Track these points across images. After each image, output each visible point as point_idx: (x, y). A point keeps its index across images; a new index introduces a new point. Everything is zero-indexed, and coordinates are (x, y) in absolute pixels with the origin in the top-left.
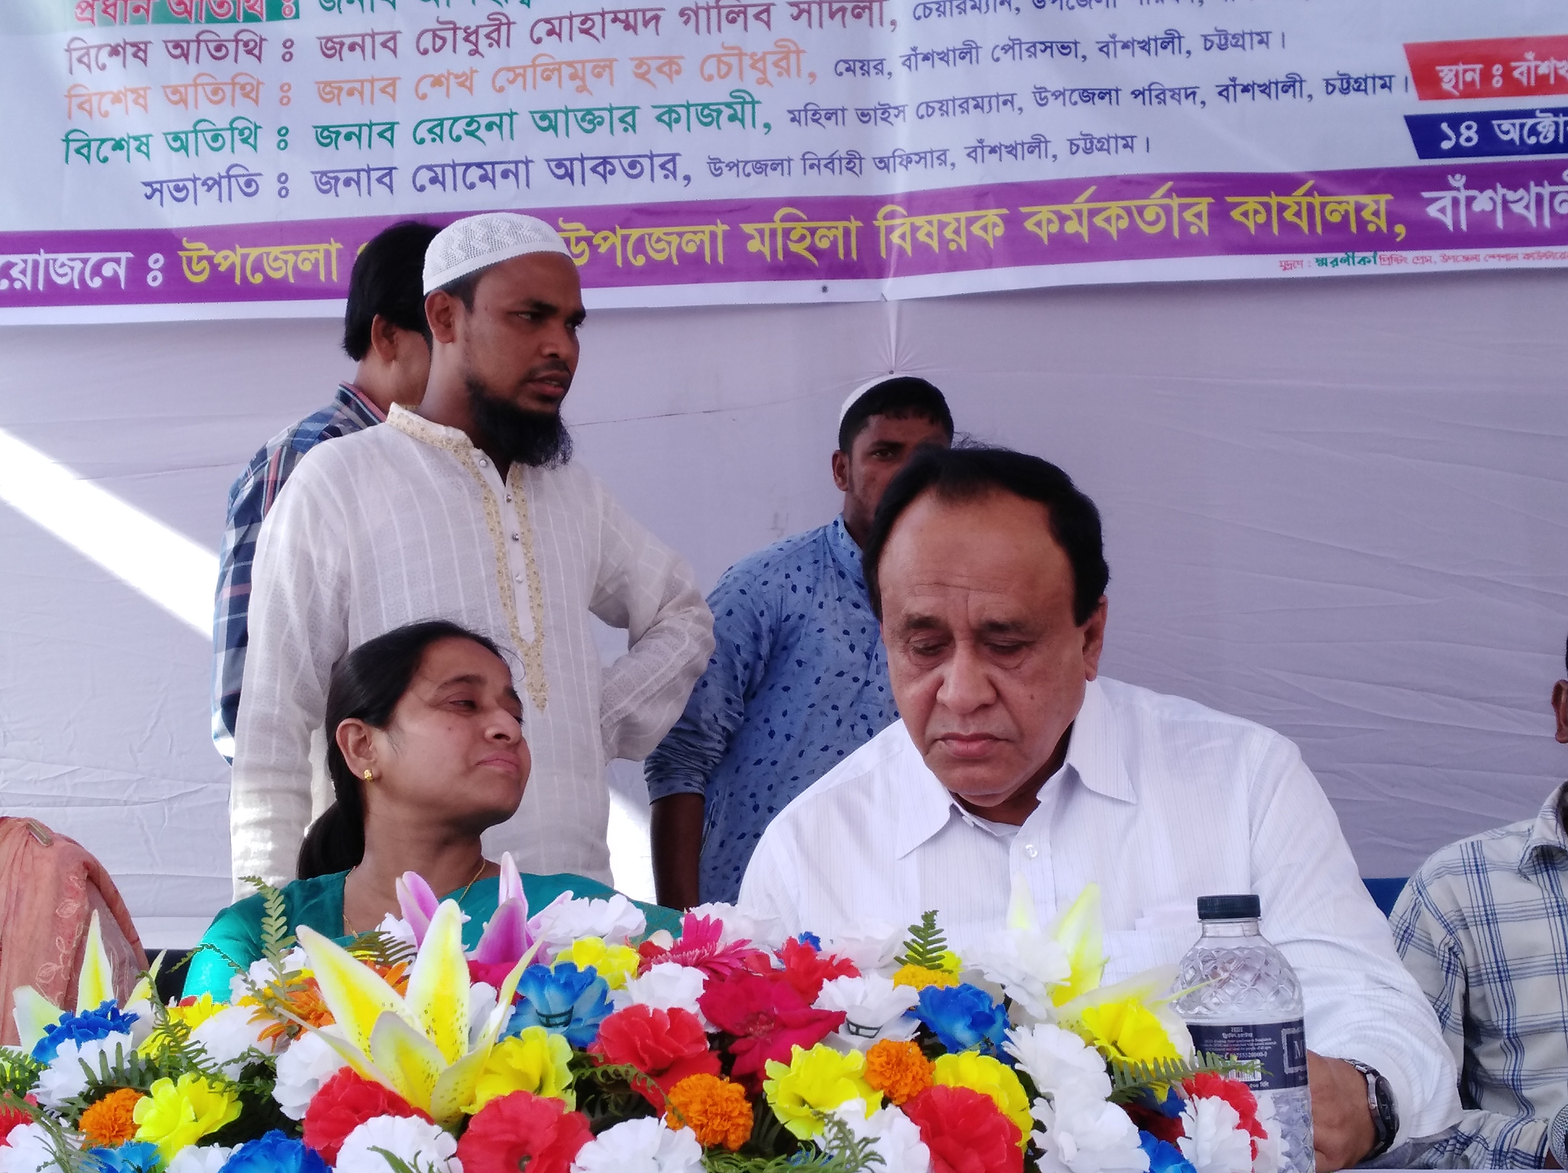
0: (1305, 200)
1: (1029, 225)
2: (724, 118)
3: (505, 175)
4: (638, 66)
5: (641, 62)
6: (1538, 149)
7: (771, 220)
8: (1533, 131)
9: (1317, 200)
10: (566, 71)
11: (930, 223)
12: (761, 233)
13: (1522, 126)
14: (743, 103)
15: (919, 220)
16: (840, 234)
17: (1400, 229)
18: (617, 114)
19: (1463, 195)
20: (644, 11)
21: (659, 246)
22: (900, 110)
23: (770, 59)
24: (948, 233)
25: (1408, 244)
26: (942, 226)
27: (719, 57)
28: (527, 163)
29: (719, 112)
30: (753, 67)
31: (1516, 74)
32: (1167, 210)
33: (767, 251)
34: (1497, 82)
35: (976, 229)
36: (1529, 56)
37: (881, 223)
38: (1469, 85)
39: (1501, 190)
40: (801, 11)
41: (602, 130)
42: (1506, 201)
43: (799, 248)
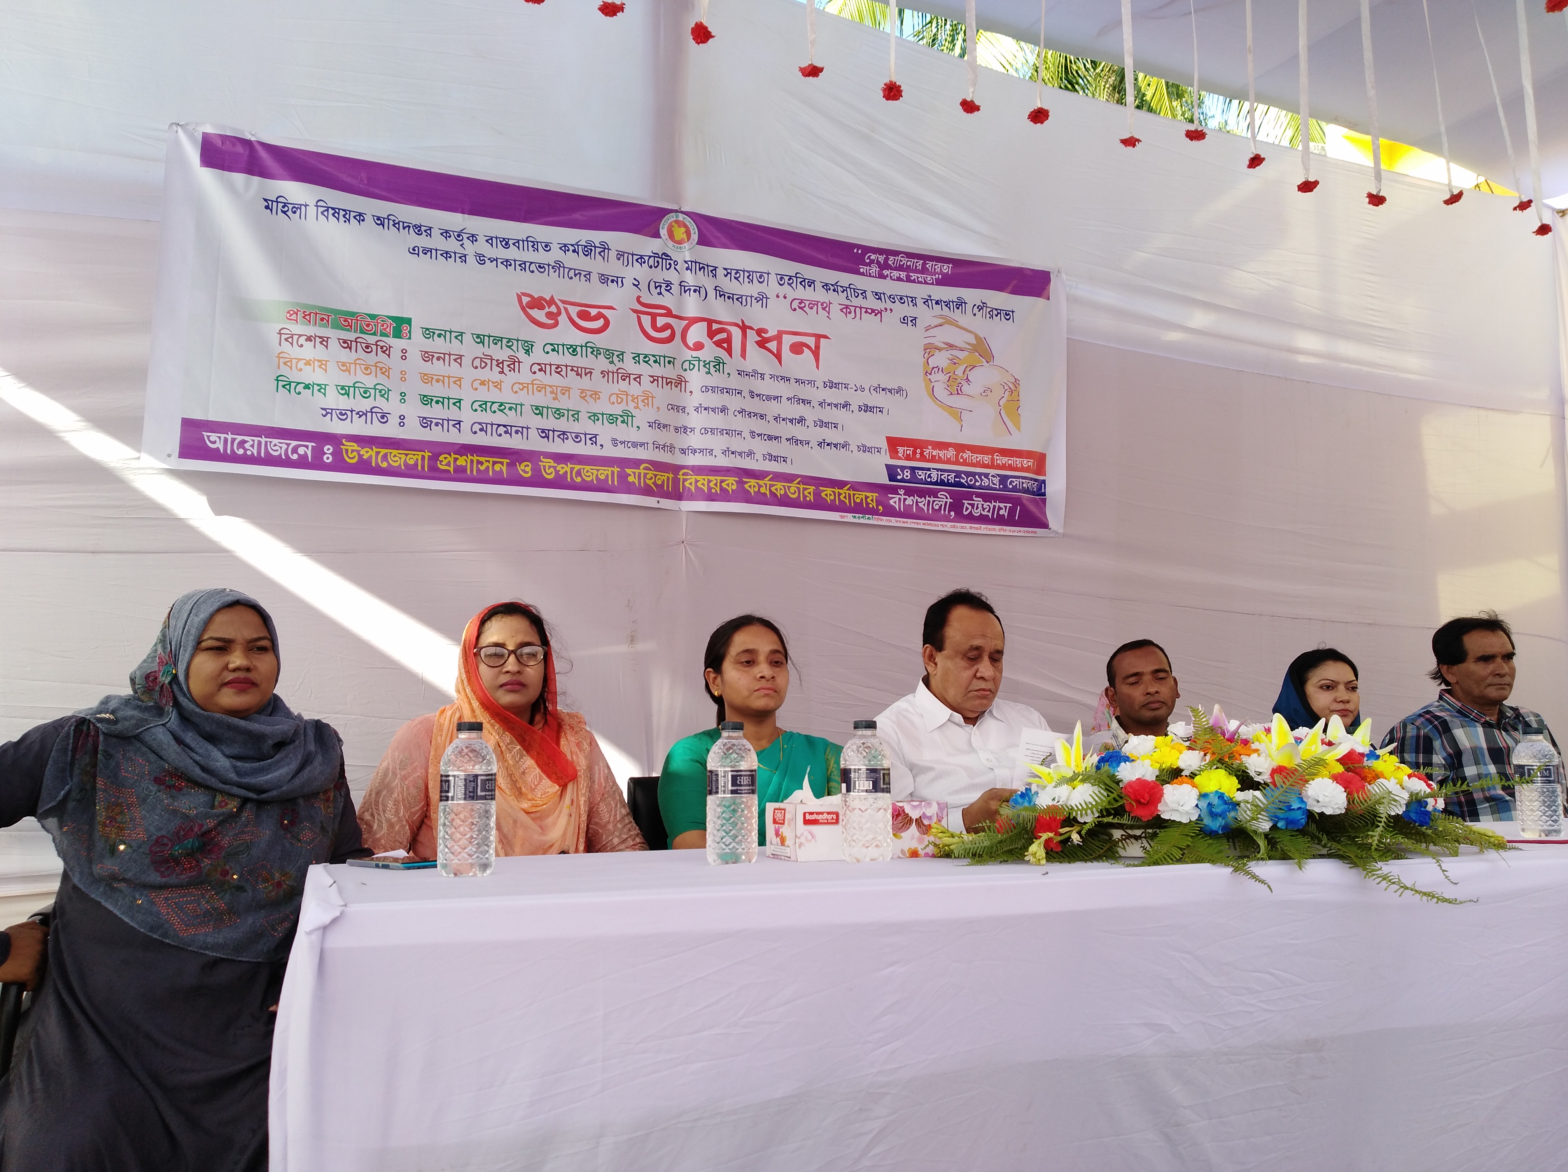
0: (848, 492)
1: (746, 486)
2: (619, 422)
3: (517, 432)
4: (582, 393)
5: (583, 391)
6: (931, 483)
7: (639, 469)
8: (929, 476)
9: (852, 492)
10: (549, 389)
11: (704, 479)
12: (634, 473)
13: (926, 473)
14: (628, 416)
15: (698, 478)
16: (665, 478)
17: (880, 508)
18: (571, 413)
19: (902, 497)
20: (585, 369)
21: (587, 474)
22: (692, 430)
23: (640, 398)
24: (712, 484)
25: (883, 514)
26: (709, 481)
27: (617, 394)
28: (528, 428)
29: (617, 419)
30: (632, 401)
31: (925, 453)
32: (799, 489)
33: (636, 482)
34: (918, 456)
35: (724, 485)
36: (930, 447)
37: (681, 477)
38: (908, 455)
39: (916, 497)
40: (654, 380)
41: (565, 418)
42: (917, 502)
43: (650, 483)
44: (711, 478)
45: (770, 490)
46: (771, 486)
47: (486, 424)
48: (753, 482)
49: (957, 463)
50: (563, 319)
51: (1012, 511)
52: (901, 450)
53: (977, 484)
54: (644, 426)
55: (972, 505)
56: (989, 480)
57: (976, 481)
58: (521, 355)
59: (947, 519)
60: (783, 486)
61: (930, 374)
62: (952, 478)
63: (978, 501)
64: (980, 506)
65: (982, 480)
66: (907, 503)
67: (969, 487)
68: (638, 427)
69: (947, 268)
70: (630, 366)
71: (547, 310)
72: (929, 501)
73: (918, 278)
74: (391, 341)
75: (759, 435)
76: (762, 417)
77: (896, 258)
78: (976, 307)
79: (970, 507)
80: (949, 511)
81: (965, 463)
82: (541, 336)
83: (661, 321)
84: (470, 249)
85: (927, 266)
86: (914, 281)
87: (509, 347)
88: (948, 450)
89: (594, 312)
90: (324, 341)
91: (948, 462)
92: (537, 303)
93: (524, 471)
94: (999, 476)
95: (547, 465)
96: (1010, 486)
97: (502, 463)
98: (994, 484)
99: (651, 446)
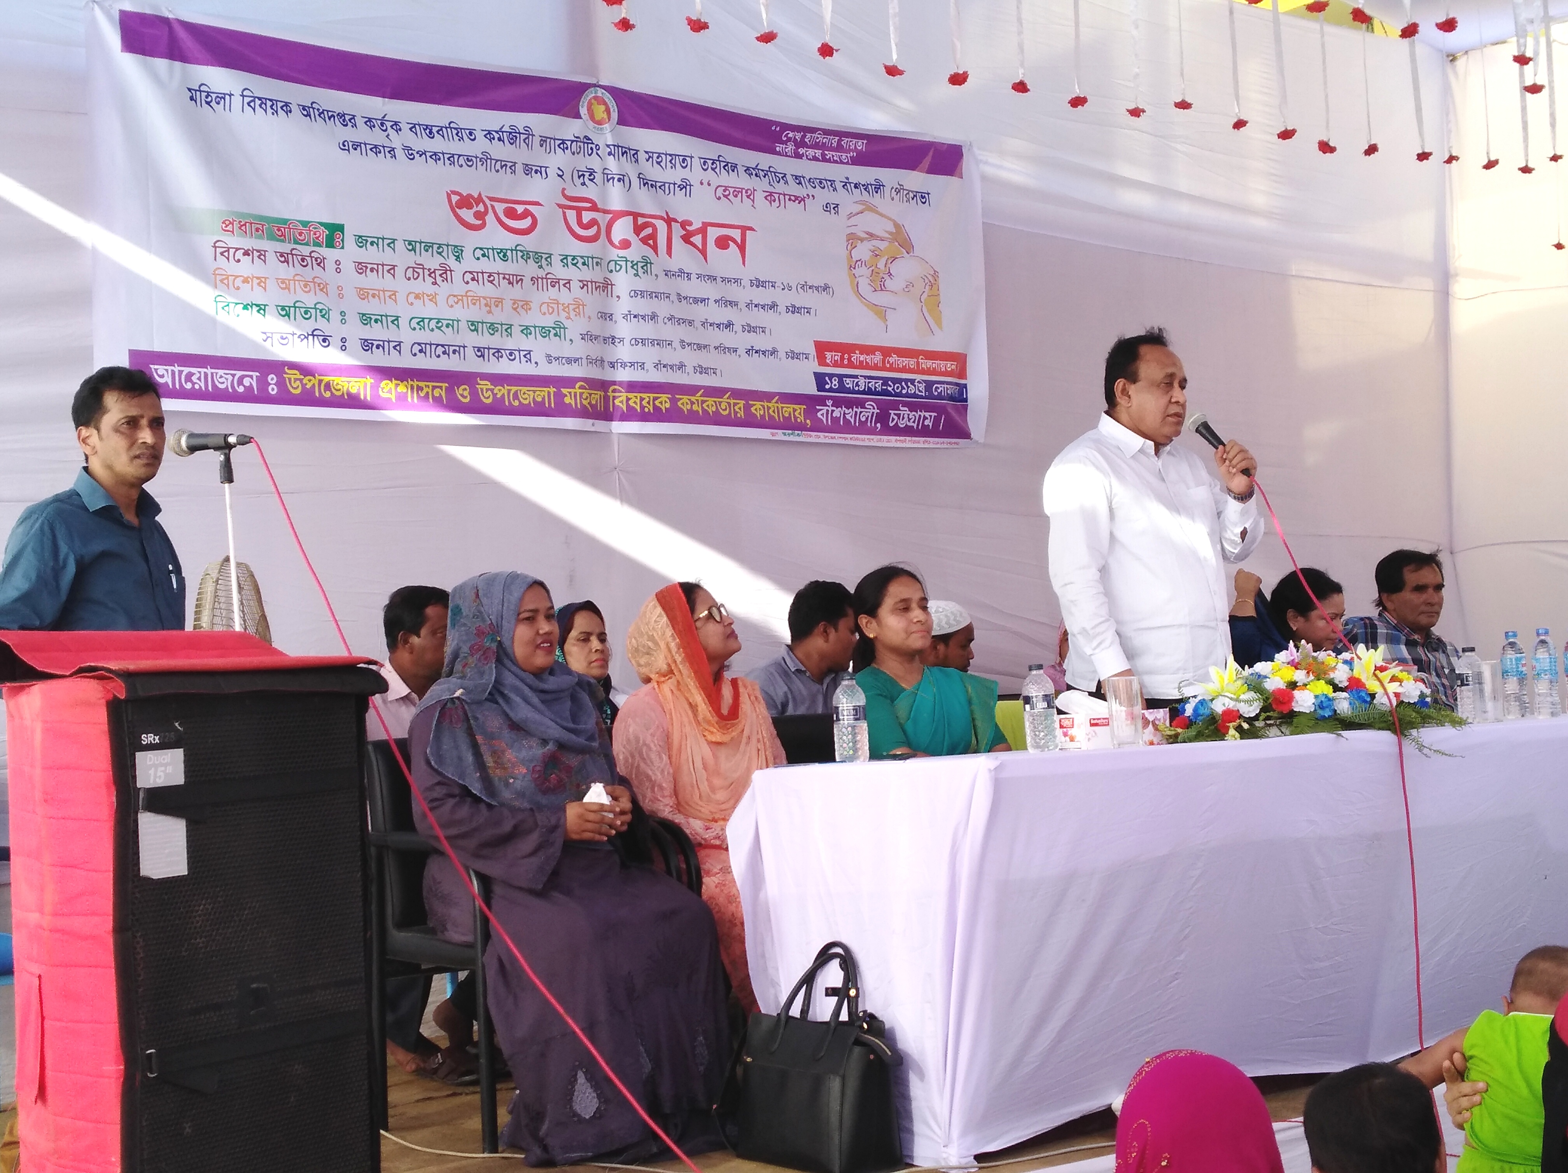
0: (776, 405)
1: (679, 404)
2: (552, 334)
3: (454, 352)
4: (514, 304)
5: (515, 302)
6: (859, 392)
7: (574, 388)
8: (857, 384)
9: (780, 405)
10: (483, 302)
11: (636, 397)
12: (570, 393)
13: (853, 382)
14: (560, 328)
15: (630, 395)
16: (598, 397)
17: (808, 421)
18: (504, 327)
19: (830, 409)
20: (517, 276)
21: (524, 397)
22: (621, 340)
23: (571, 307)
24: (644, 403)
25: (812, 429)
26: (642, 399)
27: (548, 303)
28: (464, 347)
29: (550, 331)
30: (564, 310)
31: (852, 359)
32: (729, 404)
33: (572, 403)
34: (846, 362)
35: (657, 402)
36: (857, 352)
37: (611, 394)
38: (836, 361)
39: (844, 409)
40: (584, 285)
41: (498, 334)
42: (844, 414)
43: (585, 402)
44: (644, 395)
45: (702, 407)
46: (703, 402)
47: (426, 344)
48: (685, 399)
49: (884, 369)
50: (490, 218)
51: (937, 421)
52: (828, 355)
53: (904, 392)
54: (577, 338)
55: (898, 415)
56: (915, 386)
57: (903, 388)
58: (452, 262)
59: (872, 432)
60: (715, 402)
61: (854, 268)
62: (879, 385)
63: (904, 411)
64: (906, 416)
65: (908, 387)
66: (834, 415)
67: (897, 395)
68: (571, 340)
69: (861, 145)
70: (558, 270)
71: (475, 209)
72: (856, 412)
73: (833, 156)
74: (324, 251)
75: (689, 345)
76: (691, 323)
77: (813, 135)
78: (893, 190)
79: (896, 417)
80: (875, 424)
81: (891, 369)
82: (471, 240)
83: (587, 217)
84: (396, 140)
85: (842, 143)
86: (829, 161)
87: (440, 253)
88: (875, 355)
89: (520, 209)
90: (262, 254)
91: (876, 368)
92: (466, 202)
93: (462, 395)
94: (925, 381)
95: (485, 387)
96: (936, 394)
97: (441, 388)
98: (920, 391)
99: (584, 361)
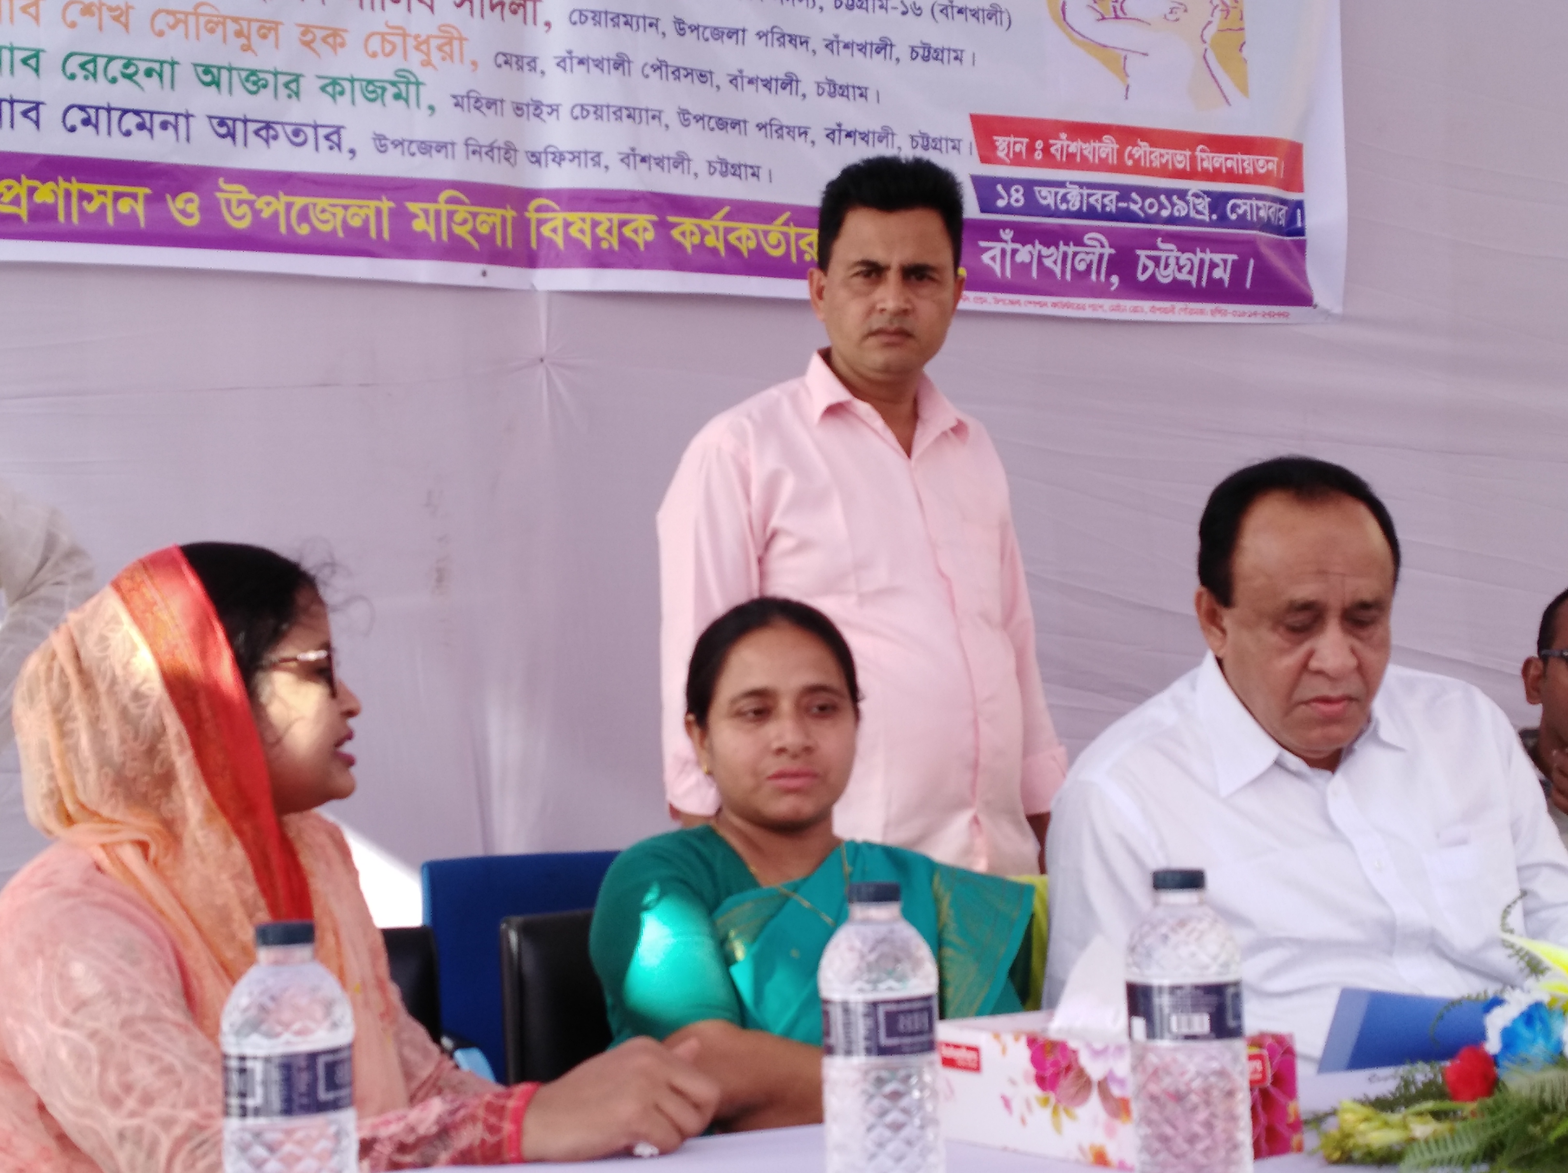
1: (675, 233)
2: (389, 95)
3: (164, 125)
4: (304, 34)
5: (306, 29)
6: (1069, 215)
7: (435, 201)
8: (1064, 199)
10: (231, 27)
11: (585, 219)
12: (426, 212)
13: (1056, 194)
14: (408, 83)
15: (571, 216)
16: (498, 221)
18: (282, 79)
19: (1008, 248)
21: (324, 217)
22: (553, 109)
23: (434, 43)
24: (600, 231)
26: (595, 224)
27: (383, 35)
28: (188, 116)
29: (384, 90)
30: (417, 48)
31: (1053, 149)
32: (788, 234)
33: (431, 231)
34: (1038, 156)
35: (626, 231)
36: (1063, 136)
37: (532, 215)
38: (1017, 155)
39: (1038, 246)
41: (269, 92)
42: (1040, 257)
43: (462, 231)
44: (601, 216)
45: (726, 241)
46: (728, 230)
47: (97, 109)
48: (688, 224)
49: (1120, 168)
51: (1238, 270)
52: (1001, 142)
53: (1165, 213)
54: (445, 105)
55: (1156, 260)
56: (1187, 203)
57: (1162, 206)
59: (1100, 291)
60: (756, 231)
62: (1111, 198)
63: (1168, 250)
64: (1172, 261)
65: (1173, 205)
66: (1019, 258)
67: (1148, 220)
68: (432, 108)
72: (1065, 255)
75: (699, 119)
76: (704, 76)
79: (1151, 264)
80: (1108, 275)
81: (1137, 169)
88: (1101, 141)
91: (1103, 166)
93: (183, 212)
94: (1208, 193)
95: (234, 198)
96: (1234, 217)
97: (134, 197)
98: (1198, 212)
99: (460, 149)
